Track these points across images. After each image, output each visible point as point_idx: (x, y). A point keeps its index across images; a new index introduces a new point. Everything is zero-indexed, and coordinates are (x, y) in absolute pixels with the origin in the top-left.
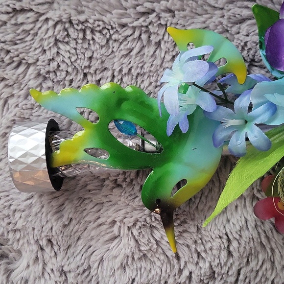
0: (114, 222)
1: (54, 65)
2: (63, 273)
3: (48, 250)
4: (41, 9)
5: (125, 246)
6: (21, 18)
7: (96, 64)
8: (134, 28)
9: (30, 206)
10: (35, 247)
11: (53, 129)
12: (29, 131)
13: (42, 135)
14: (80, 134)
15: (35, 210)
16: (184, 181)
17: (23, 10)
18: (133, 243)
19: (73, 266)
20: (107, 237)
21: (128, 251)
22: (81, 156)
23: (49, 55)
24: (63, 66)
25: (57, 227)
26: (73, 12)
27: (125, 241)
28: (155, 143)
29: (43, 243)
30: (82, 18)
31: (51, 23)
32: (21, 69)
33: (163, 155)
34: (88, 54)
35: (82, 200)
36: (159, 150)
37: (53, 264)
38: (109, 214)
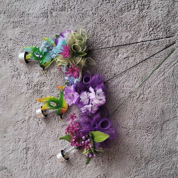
0: (37, 70)
1: (27, 42)
2: (28, 78)
3: (26, 74)
4: (26, 32)
5: (38, 74)
6: (22, 34)
7: (34, 42)
8: (41, 36)
9: (23, 66)
10: (24, 73)
11: (26, 53)
12: (22, 53)
13: (24, 54)
14: (30, 54)
15: (24, 67)
16: (45, 63)
17: (22, 32)
18: (39, 73)
19: (30, 77)
20: (36, 72)
21: (39, 74)
22: (30, 58)
23: (27, 40)
24: (29, 42)
25: (28, 70)
26: (31, 33)
27: (38, 73)
28: (41, 56)
29: (25, 73)
30: (32, 34)
31: (27, 35)
32: (22, 43)
33: (42, 59)
34: (33, 40)
35: (32, 65)
36: (42, 57)
37: (27, 76)
38: (36, 68)
